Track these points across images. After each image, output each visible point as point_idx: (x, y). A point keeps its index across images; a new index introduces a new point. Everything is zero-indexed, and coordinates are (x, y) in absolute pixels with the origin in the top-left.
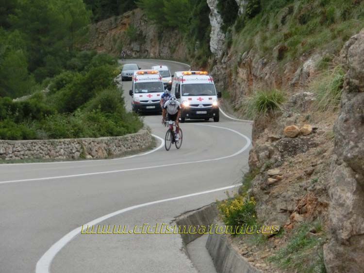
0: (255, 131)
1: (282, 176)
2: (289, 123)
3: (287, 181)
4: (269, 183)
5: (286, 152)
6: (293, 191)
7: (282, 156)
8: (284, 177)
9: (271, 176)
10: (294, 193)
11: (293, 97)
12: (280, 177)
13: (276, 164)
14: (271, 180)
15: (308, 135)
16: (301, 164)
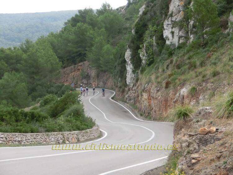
0: (176, 130)
1: (200, 158)
2: (200, 126)
3: (204, 162)
4: (192, 163)
5: (201, 143)
6: (211, 169)
7: (199, 146)
8: (201, 159)
9: (194, 159)
10: (212, 170)
11: (198, 110)
12: (199, 159)
13: (195, 151)
14: (194, 161)
15: (214, 133)
16: (211, 151)
